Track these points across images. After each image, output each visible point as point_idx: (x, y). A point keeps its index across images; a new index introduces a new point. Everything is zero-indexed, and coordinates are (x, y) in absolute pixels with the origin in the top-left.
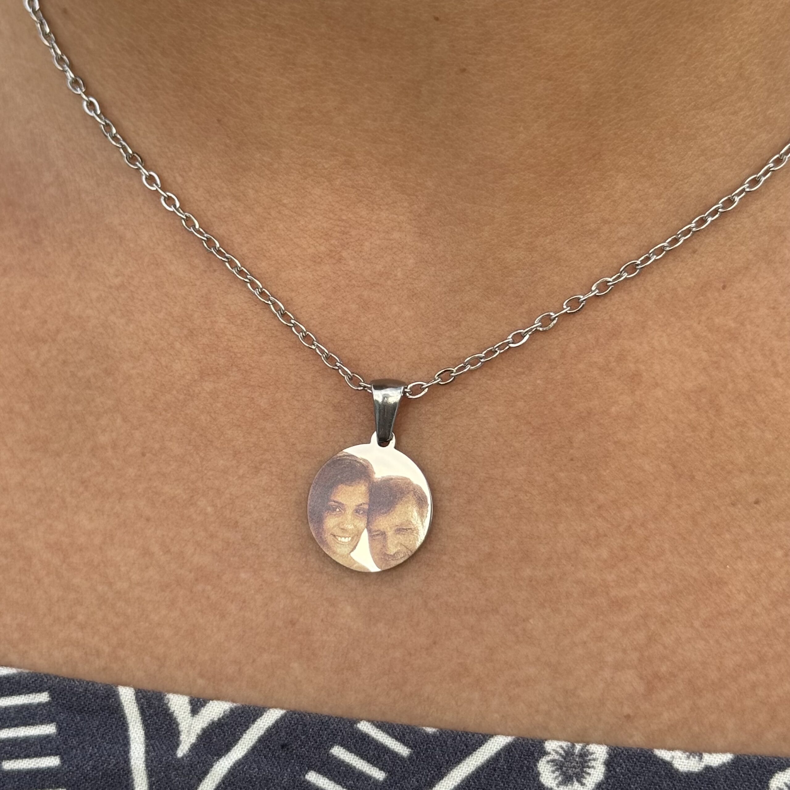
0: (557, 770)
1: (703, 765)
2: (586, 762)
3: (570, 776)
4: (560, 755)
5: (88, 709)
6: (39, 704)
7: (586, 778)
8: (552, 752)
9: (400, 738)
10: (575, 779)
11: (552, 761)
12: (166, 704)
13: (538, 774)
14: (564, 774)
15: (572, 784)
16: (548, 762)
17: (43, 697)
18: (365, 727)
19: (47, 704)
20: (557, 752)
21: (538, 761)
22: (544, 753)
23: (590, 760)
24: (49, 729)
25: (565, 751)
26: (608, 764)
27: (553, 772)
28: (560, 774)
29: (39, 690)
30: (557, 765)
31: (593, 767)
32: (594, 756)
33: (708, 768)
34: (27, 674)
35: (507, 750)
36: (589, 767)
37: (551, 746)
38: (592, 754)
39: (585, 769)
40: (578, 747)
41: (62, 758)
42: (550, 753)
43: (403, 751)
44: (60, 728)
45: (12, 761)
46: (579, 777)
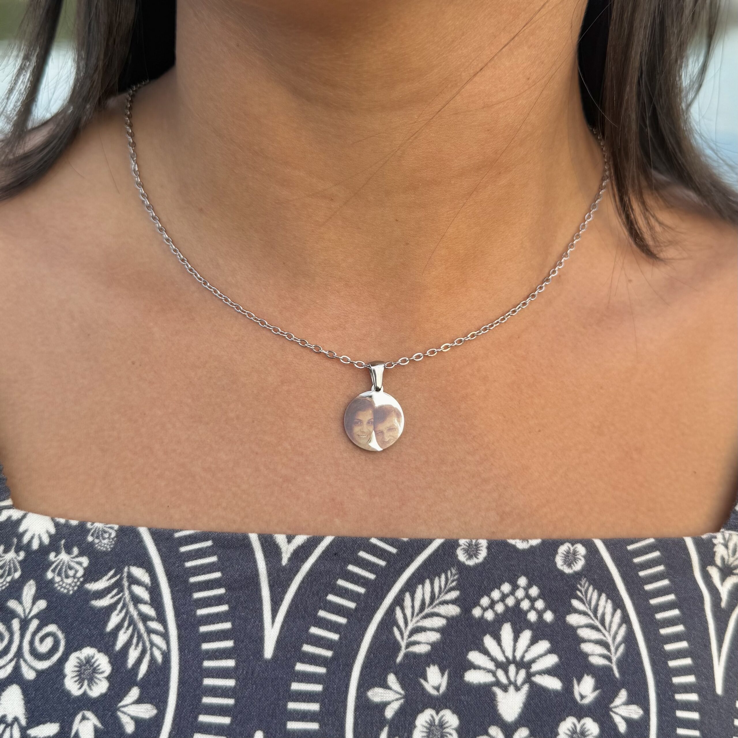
0: (466, 553)
1: (529, 545)
2: (478, 548)
3: (472, 555)
4: (467, 546)
5: (233, 546)
6: (207, 547)
7: (478, 555)
8: (463, 545)
9: (392, 545)
10: (474, 556)
11: (463, 549)
12: (274, 540)
13: (457, 556)
14: (469, 554)
15: (473, 559)
16: (461, 549)
17: (209, 543)
18: (374, 541)
19: (212, 546)
20: (465, 545)
21: (456, 549)
22: (459, 545)
23: (480, 547)
24: (213, 559)
25: (468, 544)
26: (489, 548)
27: (464, 554)
28: (467, 555)
29: (207, 540)
30: (465, 550)
31: (481, 550)
32: (481, 545)
33: (532, 547)
34: (200, 532)
35: (442, 545)
37: (462, 542)
38: (480, 544)
39: (478, 551)
40: (474, 541)
41: (222, 573)
42: (462, 545)
43: (394, 550)
44: (219, 558)
45: (195, 577)
46: (476, 555)
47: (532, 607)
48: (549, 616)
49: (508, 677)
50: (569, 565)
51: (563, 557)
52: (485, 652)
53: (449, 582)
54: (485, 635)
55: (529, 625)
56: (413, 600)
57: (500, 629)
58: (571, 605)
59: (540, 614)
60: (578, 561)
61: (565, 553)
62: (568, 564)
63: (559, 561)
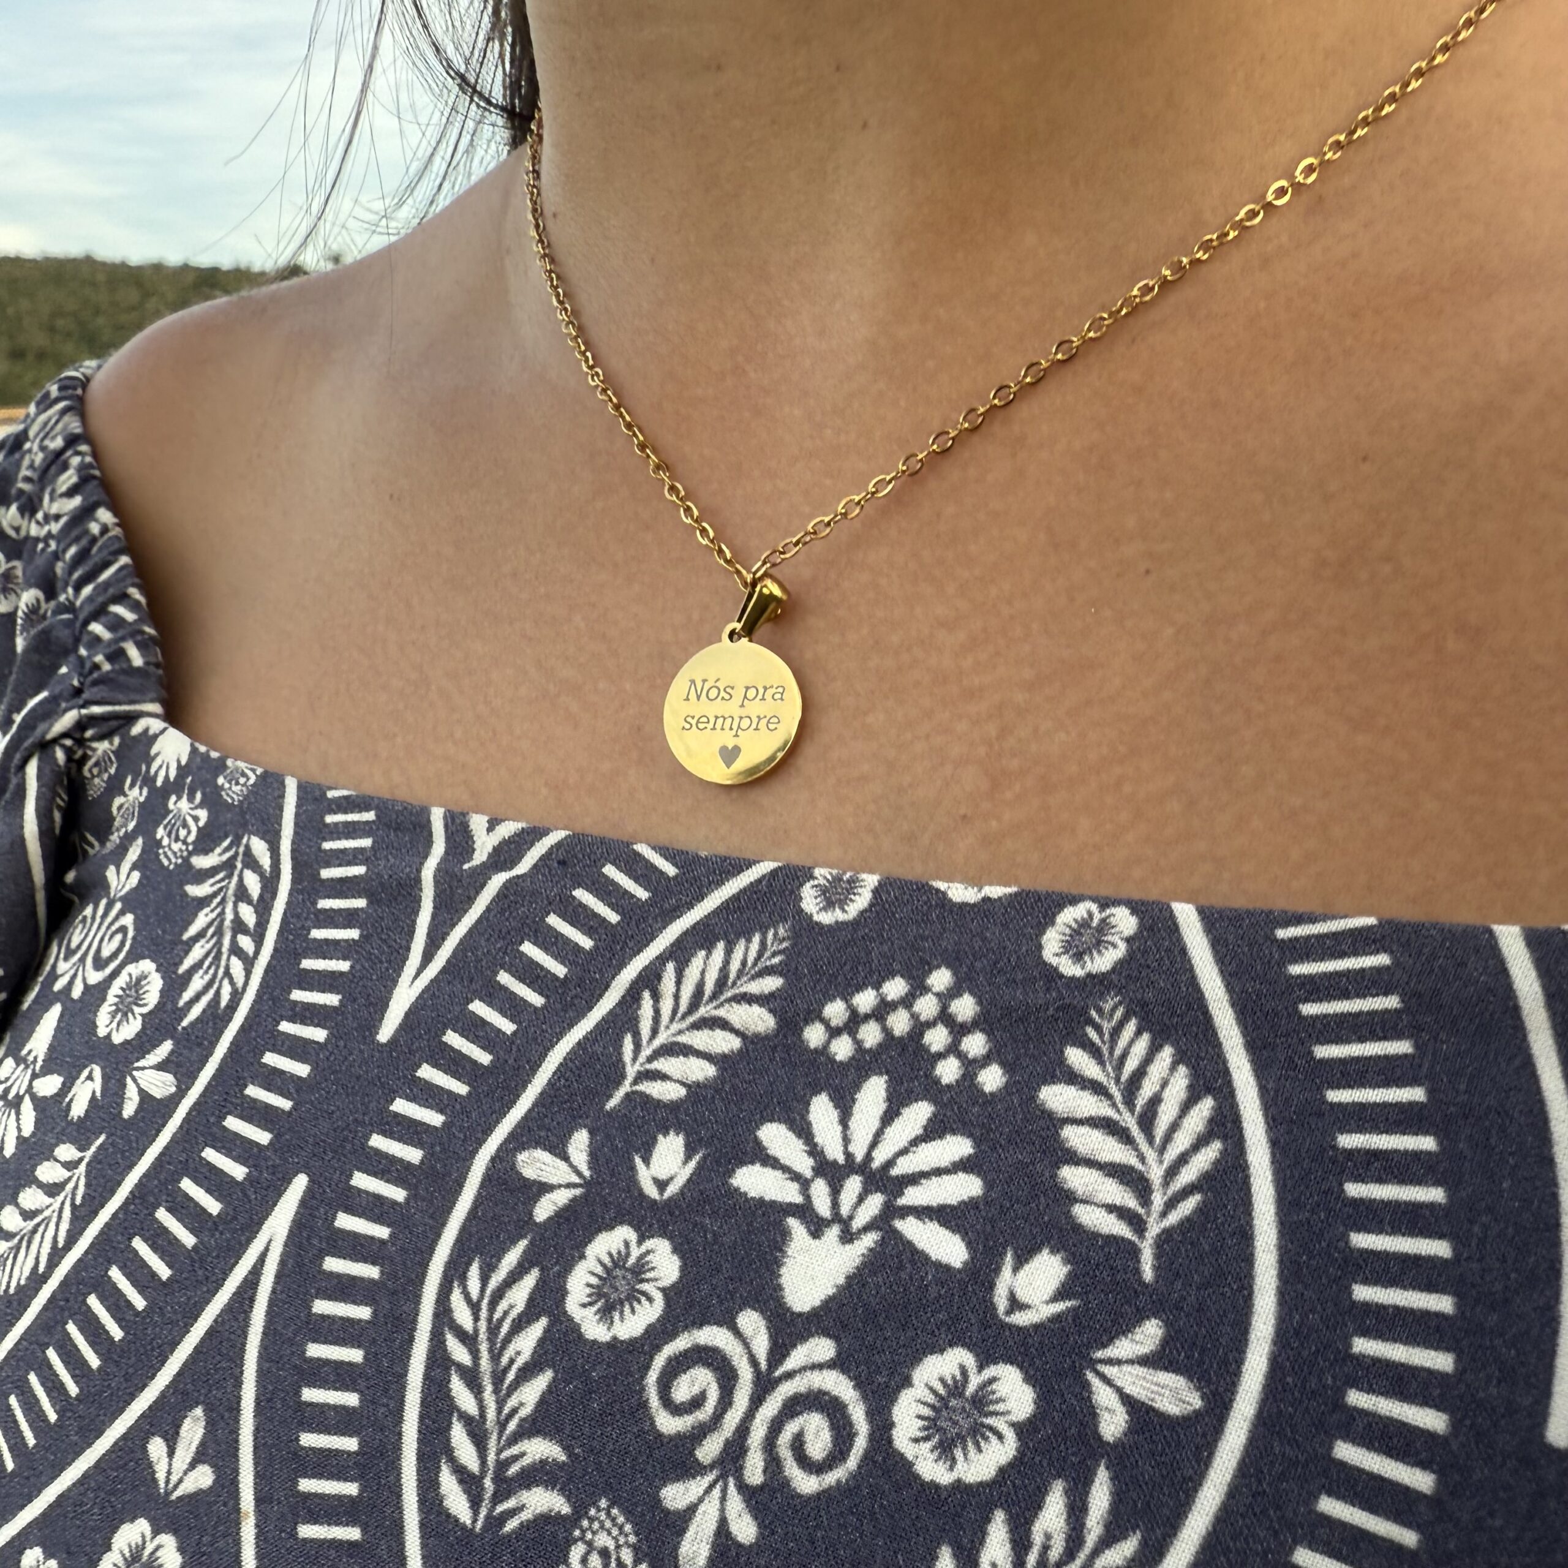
0: (821, 895)
1: (980, 896)
2: (853, 889)
3: (833, 902)
4: (828, 880)
6: (366, 821)
7: (848, 904)
8: (819, 878)
9: (672, 859)
10: (837, 906)
11: (818, 886)
12: (468, 823)
13: (800, 899)
14: (827, 899)
15: (834, 910)
16: (813, 887)
17: (370, 816)
19: (373, 821)
20: (825, 878)
21: (802, 886)
22: (810, 878)
23: (857, 887)
24: (365, 843)
25: (833, 877)
26: (876, 892)
27: (817, 897)
28: (823, 900)
30: (822, 890)
31: (859, 894)
32: (863, 884)
33: (986, 900)
35: (774, 873)
36: (854, 894)
37: (820, 871)
38: (861, 882)
39: (849, 896)
40: (849, 874)
42: (816, 879)
43: (671, 870)
44: (375, 842)
45: (327, 869)
46: (842, 904)
47: (953, 1049)
48: (992, 1079)
49: (835, 1205)
50: (1078, 957)
51: (1064, 934)
52: (804, 1131)
53: (767, 954)
54: (816, 1092)
55: (932, 1090)
56: (679, 982)
57: (857, 1086)
58: (1061, 1060)
59: (971, 1067)
60: (1107, 948)
61: (1074, 925)
62: (1074, 955)
63: (1052, 943)
